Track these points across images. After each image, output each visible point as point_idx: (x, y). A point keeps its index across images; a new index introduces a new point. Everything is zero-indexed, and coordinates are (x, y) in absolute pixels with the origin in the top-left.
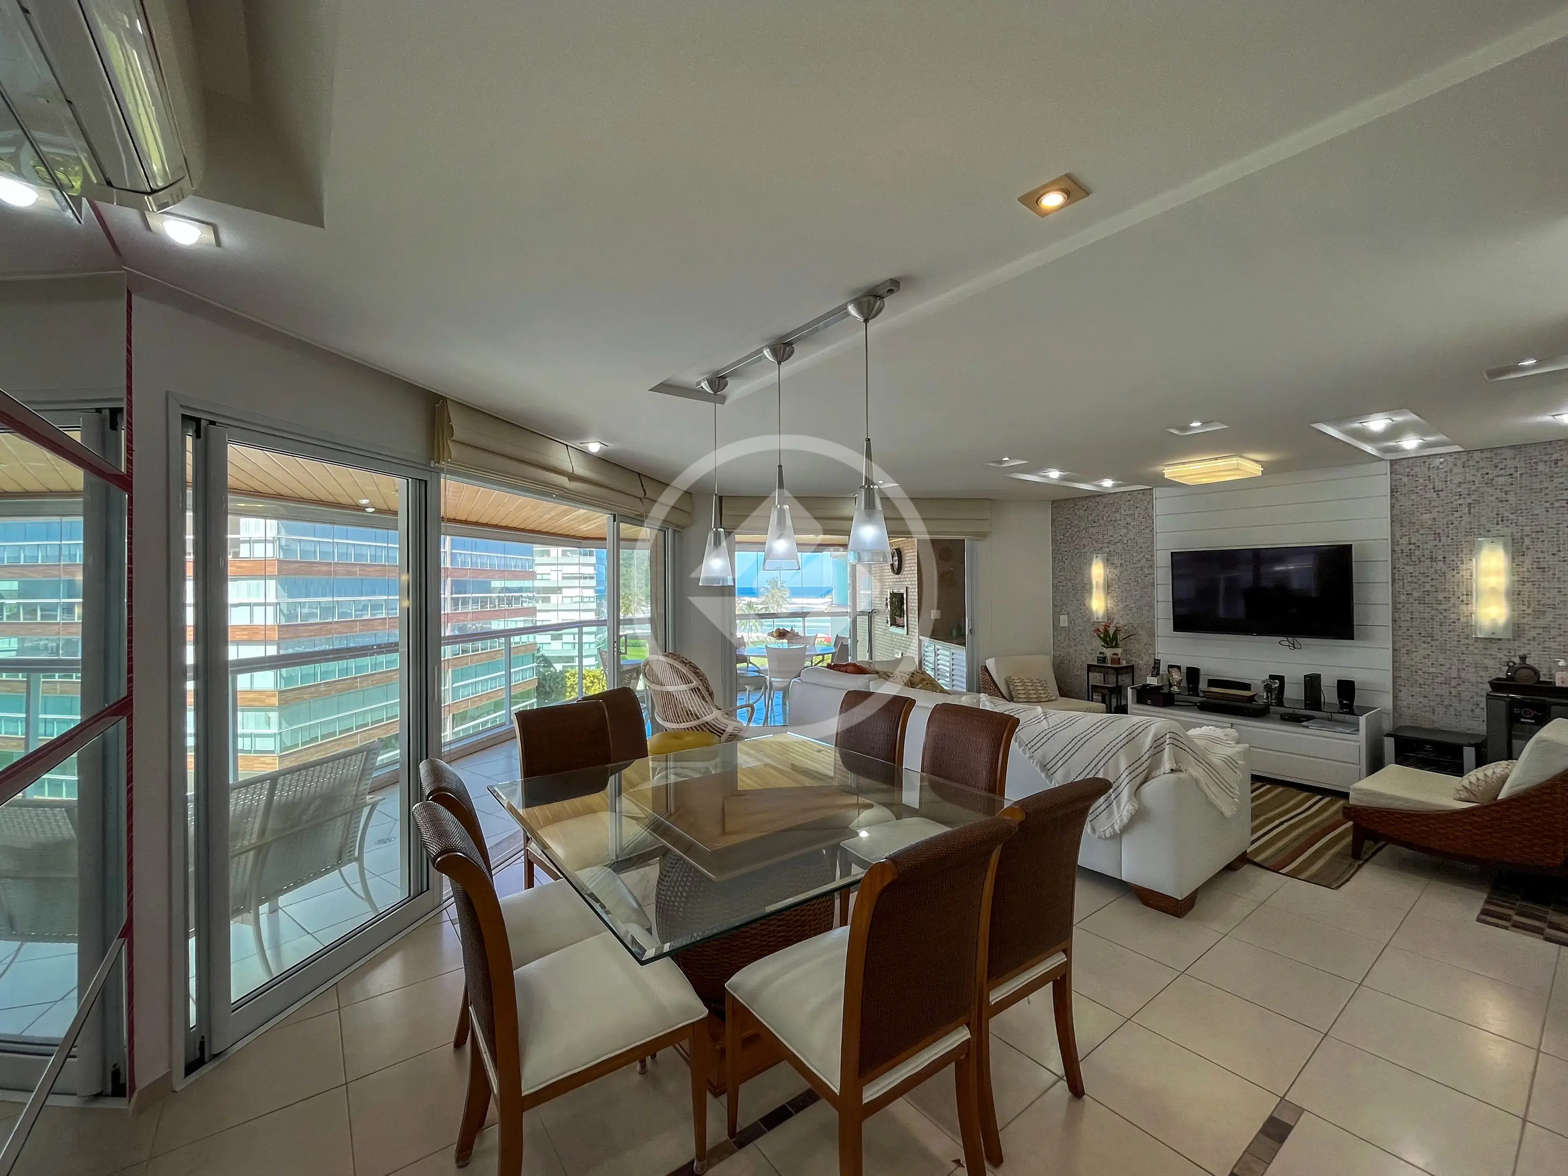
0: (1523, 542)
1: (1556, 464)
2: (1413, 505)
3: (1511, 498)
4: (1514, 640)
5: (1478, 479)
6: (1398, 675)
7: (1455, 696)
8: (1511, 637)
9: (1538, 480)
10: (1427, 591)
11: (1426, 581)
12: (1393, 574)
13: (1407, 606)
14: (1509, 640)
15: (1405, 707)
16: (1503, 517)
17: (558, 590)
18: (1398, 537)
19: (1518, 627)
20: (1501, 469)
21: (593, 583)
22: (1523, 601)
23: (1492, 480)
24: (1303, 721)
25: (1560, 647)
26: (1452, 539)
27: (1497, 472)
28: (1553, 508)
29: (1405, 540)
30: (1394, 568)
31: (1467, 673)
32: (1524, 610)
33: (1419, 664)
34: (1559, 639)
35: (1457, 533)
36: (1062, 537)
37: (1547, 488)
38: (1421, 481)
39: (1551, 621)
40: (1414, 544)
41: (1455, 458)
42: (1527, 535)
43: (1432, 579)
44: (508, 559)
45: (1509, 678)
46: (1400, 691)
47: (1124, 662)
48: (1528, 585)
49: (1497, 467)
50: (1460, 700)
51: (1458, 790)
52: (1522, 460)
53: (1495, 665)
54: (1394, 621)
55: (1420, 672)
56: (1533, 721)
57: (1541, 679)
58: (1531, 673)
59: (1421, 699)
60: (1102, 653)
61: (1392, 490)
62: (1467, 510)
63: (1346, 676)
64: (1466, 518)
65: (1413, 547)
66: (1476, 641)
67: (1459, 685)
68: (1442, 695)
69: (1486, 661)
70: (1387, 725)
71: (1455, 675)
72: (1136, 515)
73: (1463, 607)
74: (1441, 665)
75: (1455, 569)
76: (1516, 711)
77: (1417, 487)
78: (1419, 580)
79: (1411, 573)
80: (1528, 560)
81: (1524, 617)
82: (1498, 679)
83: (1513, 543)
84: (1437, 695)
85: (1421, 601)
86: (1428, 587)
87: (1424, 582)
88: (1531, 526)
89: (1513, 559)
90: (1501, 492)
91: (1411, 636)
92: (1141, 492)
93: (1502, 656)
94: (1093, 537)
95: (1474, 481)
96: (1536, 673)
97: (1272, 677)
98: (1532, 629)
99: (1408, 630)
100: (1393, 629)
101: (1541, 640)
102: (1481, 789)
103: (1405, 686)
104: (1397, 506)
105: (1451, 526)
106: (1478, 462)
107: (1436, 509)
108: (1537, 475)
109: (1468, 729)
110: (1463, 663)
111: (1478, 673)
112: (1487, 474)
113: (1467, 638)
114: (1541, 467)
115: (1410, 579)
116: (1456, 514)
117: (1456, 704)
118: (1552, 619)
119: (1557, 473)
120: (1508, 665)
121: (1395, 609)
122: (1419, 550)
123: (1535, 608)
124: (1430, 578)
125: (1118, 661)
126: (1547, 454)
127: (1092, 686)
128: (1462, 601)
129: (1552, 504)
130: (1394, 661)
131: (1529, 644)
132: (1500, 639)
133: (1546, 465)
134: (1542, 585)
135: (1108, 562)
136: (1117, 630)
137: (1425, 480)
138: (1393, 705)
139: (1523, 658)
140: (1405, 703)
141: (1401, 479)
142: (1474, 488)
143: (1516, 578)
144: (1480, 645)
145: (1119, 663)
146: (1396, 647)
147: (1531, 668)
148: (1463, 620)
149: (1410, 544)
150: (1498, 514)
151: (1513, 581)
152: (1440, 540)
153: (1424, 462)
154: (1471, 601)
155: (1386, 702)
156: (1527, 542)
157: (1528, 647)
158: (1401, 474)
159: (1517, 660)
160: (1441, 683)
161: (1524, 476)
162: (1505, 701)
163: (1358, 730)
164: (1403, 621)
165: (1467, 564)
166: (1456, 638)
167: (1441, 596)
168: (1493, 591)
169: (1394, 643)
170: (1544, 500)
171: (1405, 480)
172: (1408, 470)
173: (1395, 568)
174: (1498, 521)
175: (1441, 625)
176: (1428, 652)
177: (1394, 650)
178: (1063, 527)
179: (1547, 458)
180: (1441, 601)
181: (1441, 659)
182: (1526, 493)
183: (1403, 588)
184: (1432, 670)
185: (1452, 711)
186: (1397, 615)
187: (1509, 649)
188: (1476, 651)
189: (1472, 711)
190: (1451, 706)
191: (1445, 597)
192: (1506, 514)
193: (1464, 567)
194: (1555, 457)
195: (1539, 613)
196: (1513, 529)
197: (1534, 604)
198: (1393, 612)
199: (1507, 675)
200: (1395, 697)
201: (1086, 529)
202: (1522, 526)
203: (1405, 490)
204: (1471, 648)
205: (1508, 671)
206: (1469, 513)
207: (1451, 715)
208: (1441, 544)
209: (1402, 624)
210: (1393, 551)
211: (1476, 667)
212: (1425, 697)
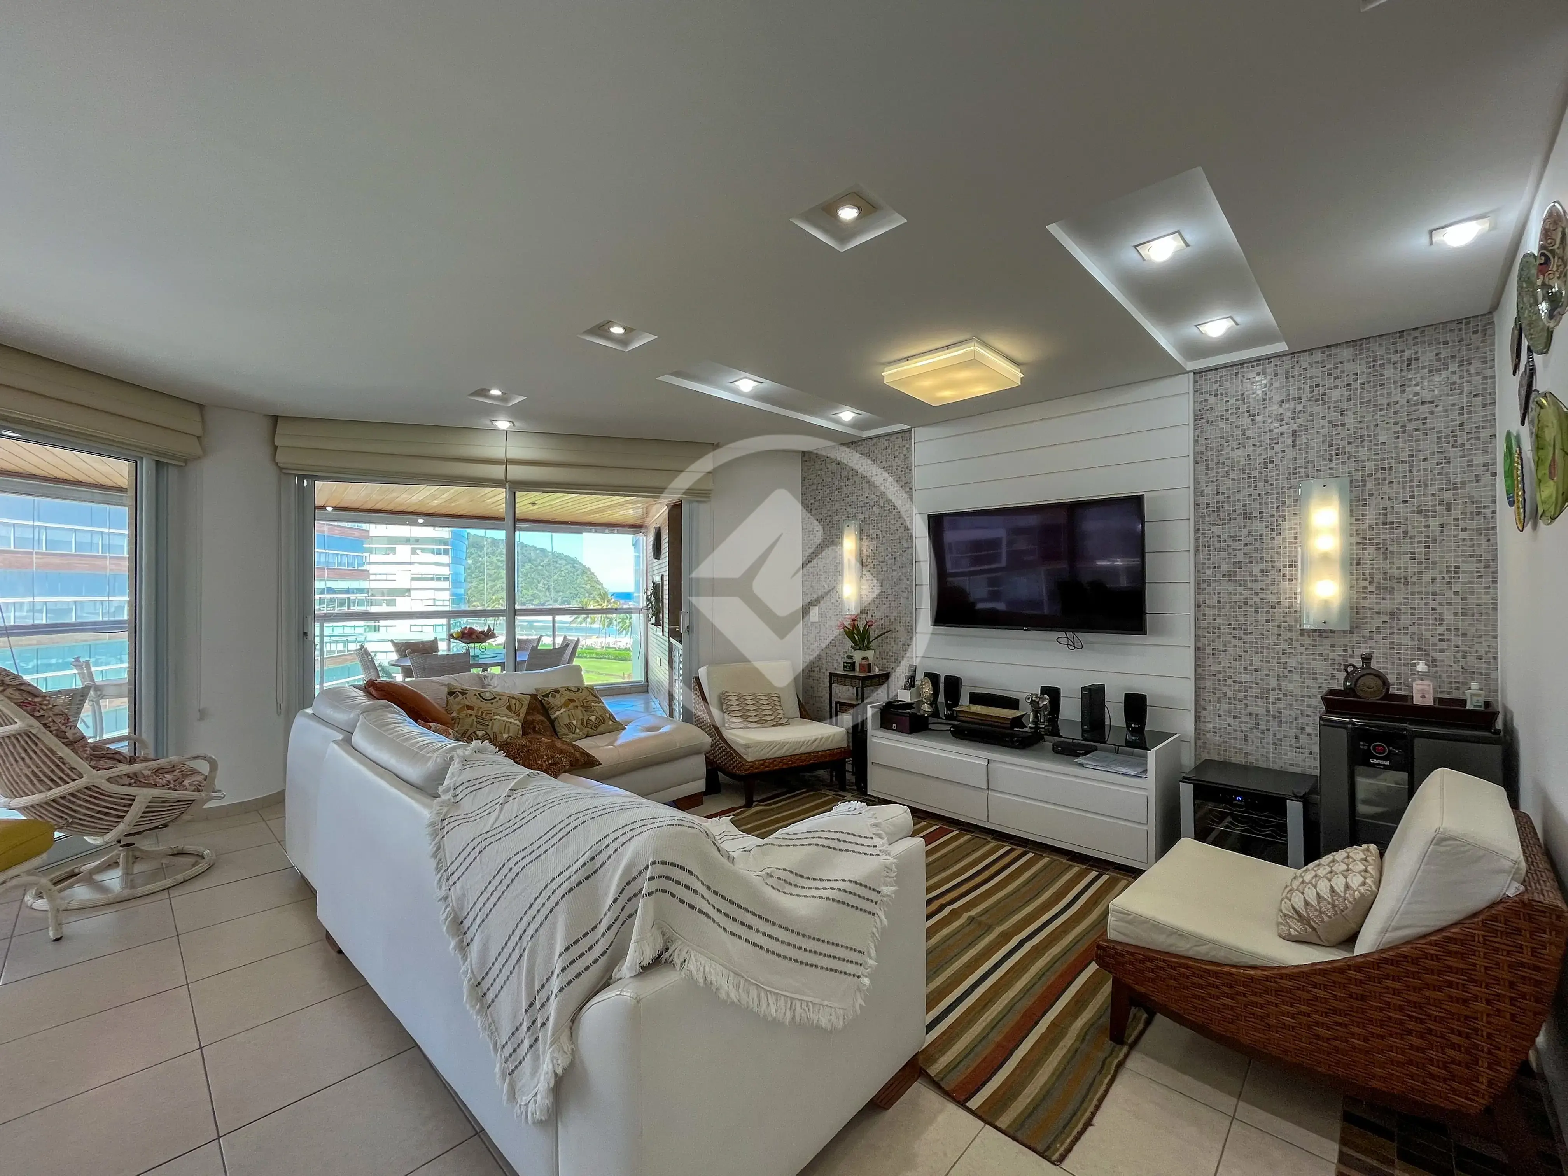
0: (1365, 485)
1: (1408, 365)
2: (1222, 437)
3: (1349, 419)
4: (1352, 633)
5: (1306, 394)
6: (1202, 686)
7: (1274, 717)
8: (1348, 628)
9: (1385, 392)
10: (1240, 562)
11: (1238, 548)
12: (1197, 539)
13: (1214, 584)
14: (1344, 632)
15: (1209, 731)
16: (1338, 449)
17: (407, 592)
18: (1203, 484)
19: (1357, 613)
20: (1336, 378)
21: (446, 584)
22: (1364, 574)
23: (1324, 394)
24: (1078, 756)
25: (1413, 643)
26: (1272, 485)
27: (1330, 382)
28: (1404, 432)
29: (1210, 490)
30: (1197, 530)
31: (1290, 682)
32: (1366, 588)
33: (1227, 670)
34: (1411, 630)
35: (1278, 475)
36: (813, 501)
37: (1397, 402)
38: (1232, 401)
39: (1400, 604)
40: (1223, 493)
41: (1276, 365)
42: (1370, 475)
43: (1246, 545)
44: (331, 556)
45: (1349, 691)
46: (1205, 709)
47: (877, 670)
48: (1371, 550)
49: (1330, 374)
50: (1281, 722)
51: (1285, 915)
52: (1364, 362)
53: (1326, 670)
54: (1198, 606)
55: (1229, 681)
56: (1388, 763)
57: (1391, 691)
58: (1379, 682)
59: (1230, 720)
60: (850, 657)
61: (1196, 415)
62: (1289, 441)
63: (1138, 686)
64: (1290, 453)
65: (1221, 498)
66: (1302, 635)
67: (1279, 699)
68: (1257, 715)
69: (1313, 664)
70: (1188, 760)
71: (1273, 683)
72: (894, 468)
73: (1285, 584)
74: (1256, 670)
75: (1274, 528)
76: (1363, 746)
77: (1227, 410)
78: (1229, 546)
79: (1219, 537)
80: (1371, 513)
81: (1365, 598)
82: (1332, 692)
83: (1351, 487)
84: (1251, 714)
85: (1230, 577)
86: (1240, 557)
87: (1235, 550)
88: (1376, 460)
89: (1351, 510)
90: (1335, 412)
91: (1219, 629)
92: (899, 435)
93: (1336, 658)
94: (847, 500)
95: (1300, 398)
96: (1385, 683)
97: (1045, 690)
98: (1376, 616)
99: (1215, 620)
100: (1197, 619)
101: (1388, 631)
102: (1326, 919)
103: (1210, 701)
104: (1202, 441)
105: (1270, 466)
106: (1305, 369)
107: (1251, 442)
108: (1383, 384)
109: (1292, 765)
110: (1285, 668)
111: (1303, 682)
112: (1318, 386)
113: (1290, 631)
114: (1389, 372)
115: (1217, 545)
116: (1277, 448)
117: (1274, 726)
118: (1403, 601)
119: (1411, 379)
120: (1346, 671)
121: (1199, 590)
122: (1229, 502)
123: (1379, 583)
124: (1243, 543)
125: (869, 668)
126: (1397, 352)
127: (836, 703)
128: (1284, 575)
129: (1404, 426)
130: (1197, 666)
131: (1371, 638)
132: (1333, 632)
133: (1395, 368)
134: (1390, 549)
135: (862, 533)
136: (869, 625)
137: (1237, 400)
138: (1196, 729)
139: (1367, 659)
140: (1210, 726)
141: (1206, 401)
142: (1299, 408)
143: (1354, 540)
144: (1307, 641)
145: (870, 671)
146: (1200, 645)
147: (1378, 675)
148: (1285, 603)
149: (1218, 494)
150: (1331, 445)
151: (1351, 544)
152: (1256, 486)
153: (1237, 374)
154: (1296, 575)
155: (1186, 725)
156: (1370, 485)
157: (1371, 643)
158: (1206, 393)
159: (1358, 662)
160: (1256, 697)
161: (1366, 385)
162: (1346, 728)
163: (1145, 771)
164: (1209, 606)
165: (1290, 520)
166: (1276, 630)
167: (1256, 570)
168: (1325, 558)
169: (1197, 637)
170: (1392, 421)
171: (1212, 400)
172: (1215, 386)
173: (1199, 530)
174: (1331, 455)
175: (1256, 612)
176: (1239, 651)
177: (1197, 649)
178: (815, 487)
179: (1395, 357)
180: (1256, 576)
181: (1257, 663)
182: (1368, 412)
183: (1209, 559)
184: (1245, 677)
185: (1270, 738)
186: (1201, 598)
187: (1346, 646)
188: (1302, 649)
189: (1296, 737)
190: (1269, 730)
191: (1262, 571)
192: (1342, 444)
193: (1287, 525)
194: (1408, 354)
195: (1384, 592)
196: (1351, 465)
197: (1378, 577)
198: (1197, 594)
199: (1345, 684)
200: (1198, 718)
201: (839, 489)
202: (1363, 461)
203: (1212, 416)
204: (1295, 644)
205: (1346, 680)
206: (1294, 446)
207: (1268, 744)
208: (1258, 492)
209: (1208, 611)
210: (1197, 505)
211: (1302, 673)
212: (1235, 717)
